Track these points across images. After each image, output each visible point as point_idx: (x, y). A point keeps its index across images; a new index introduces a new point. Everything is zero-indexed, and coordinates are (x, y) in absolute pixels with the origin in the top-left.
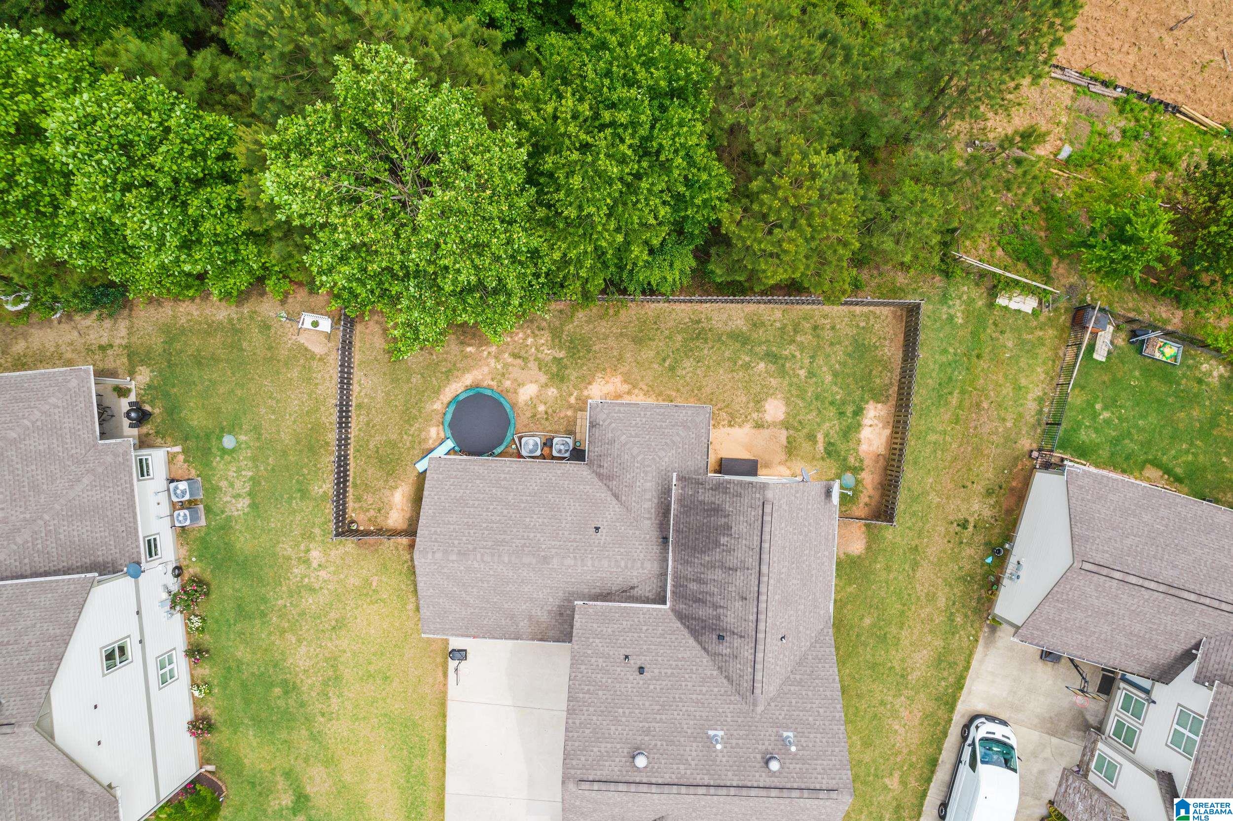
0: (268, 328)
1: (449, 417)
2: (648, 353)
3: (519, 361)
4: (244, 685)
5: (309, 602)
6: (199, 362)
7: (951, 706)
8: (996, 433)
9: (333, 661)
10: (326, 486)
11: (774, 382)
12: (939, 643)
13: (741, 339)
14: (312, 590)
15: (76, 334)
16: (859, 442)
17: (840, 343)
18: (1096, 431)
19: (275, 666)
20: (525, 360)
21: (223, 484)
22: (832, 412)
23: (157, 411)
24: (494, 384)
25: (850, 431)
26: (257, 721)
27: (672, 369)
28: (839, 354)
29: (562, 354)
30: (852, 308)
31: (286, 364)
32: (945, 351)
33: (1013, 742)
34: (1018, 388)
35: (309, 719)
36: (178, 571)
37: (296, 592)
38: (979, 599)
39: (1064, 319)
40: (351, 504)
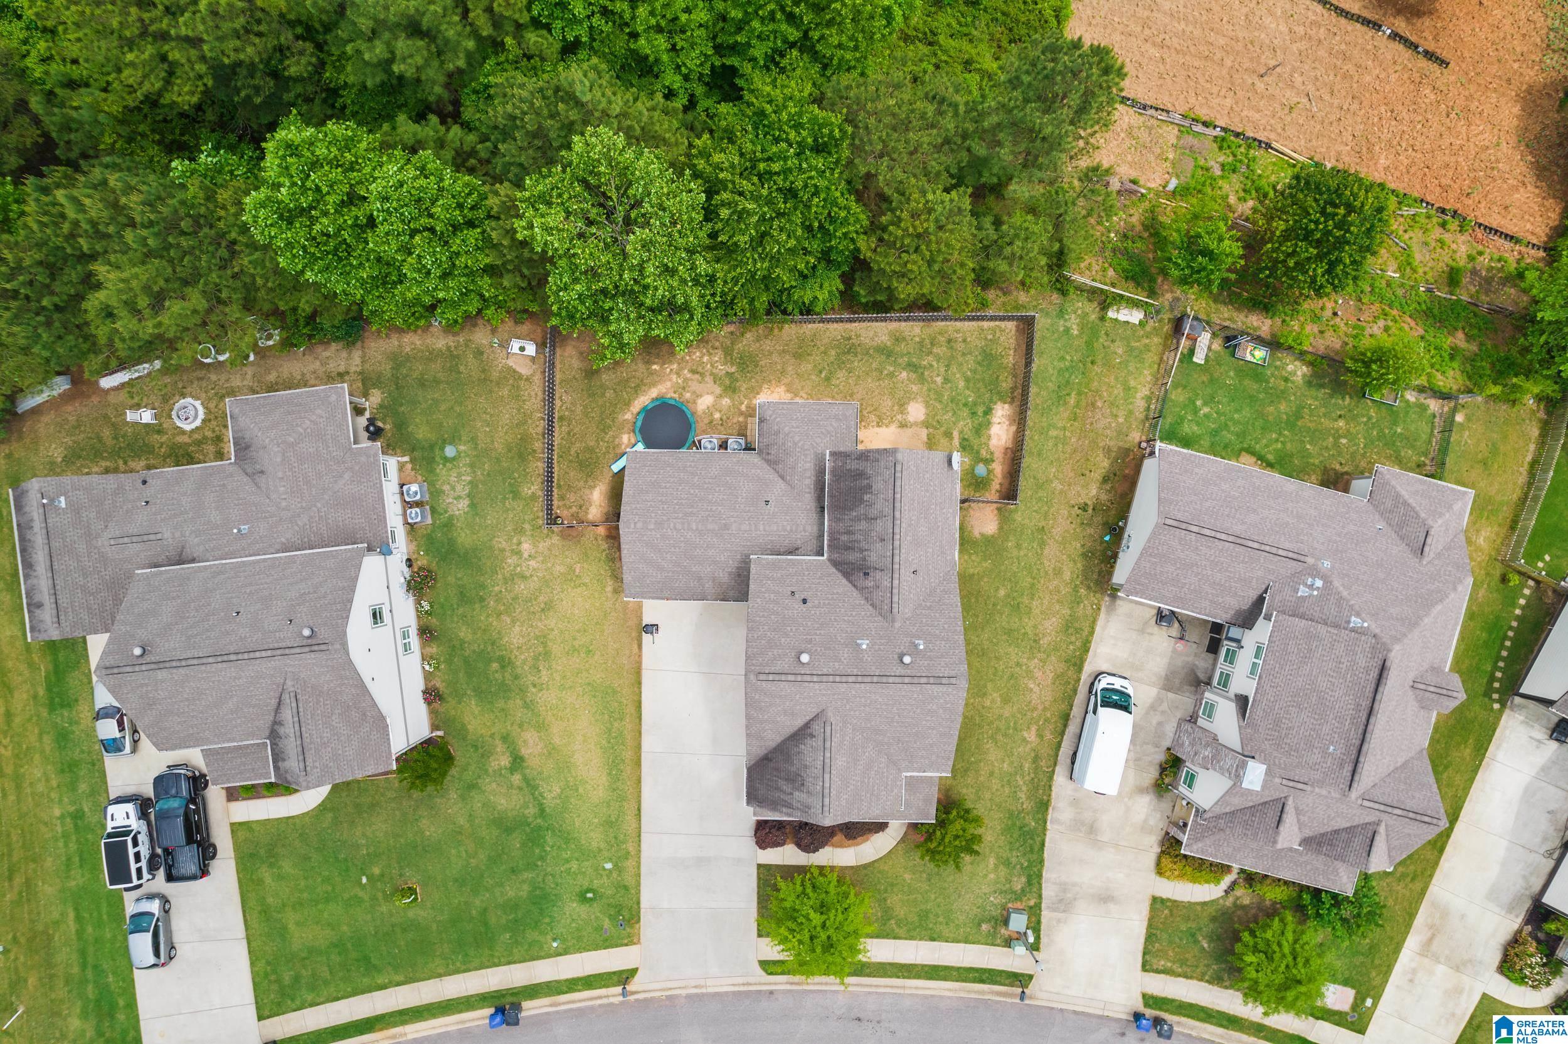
0: (482, 353)
1: (639, 424)
2: (806, 367)
3: (697, 376)
4: (466, 661)
5: (521, 587)
6: (422, 383)
7: (1079, 666)
8: (1110, 427)
9: (543, 639)
10: (533, 488)
11: (915, 388)
12: (1066, 612)
13: (885, 352)
14: (524, 577)
15: (318, 363)
16: (989, 437)
17: (970, 353)
18: (1198, 424)
19: (493, 644)
20: (702, 375)
21: (446, 488)
22: (965, 412)
23: (388, 427)
24: (676, 396)
25: (982, 428)
26: (479, 693)
27: (828, 379)
28: (970, 362)
29: (733, 369)
30: (981, 323)
31: (498, 384)
32: (1063, 358)
33: (1130, 691)
34: (1127, 389)
35: (522, 691)
36: (409, 562)
37: (510, 579)
38: (1100, 573)
39: (1167, 328)
40: (555, 503)
